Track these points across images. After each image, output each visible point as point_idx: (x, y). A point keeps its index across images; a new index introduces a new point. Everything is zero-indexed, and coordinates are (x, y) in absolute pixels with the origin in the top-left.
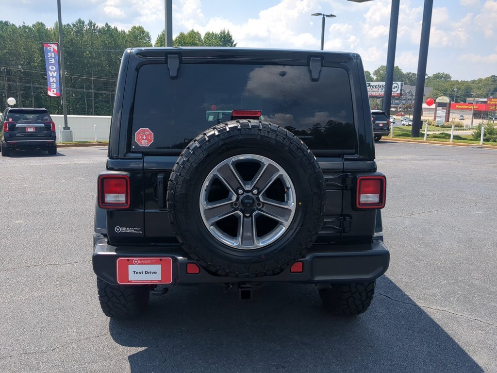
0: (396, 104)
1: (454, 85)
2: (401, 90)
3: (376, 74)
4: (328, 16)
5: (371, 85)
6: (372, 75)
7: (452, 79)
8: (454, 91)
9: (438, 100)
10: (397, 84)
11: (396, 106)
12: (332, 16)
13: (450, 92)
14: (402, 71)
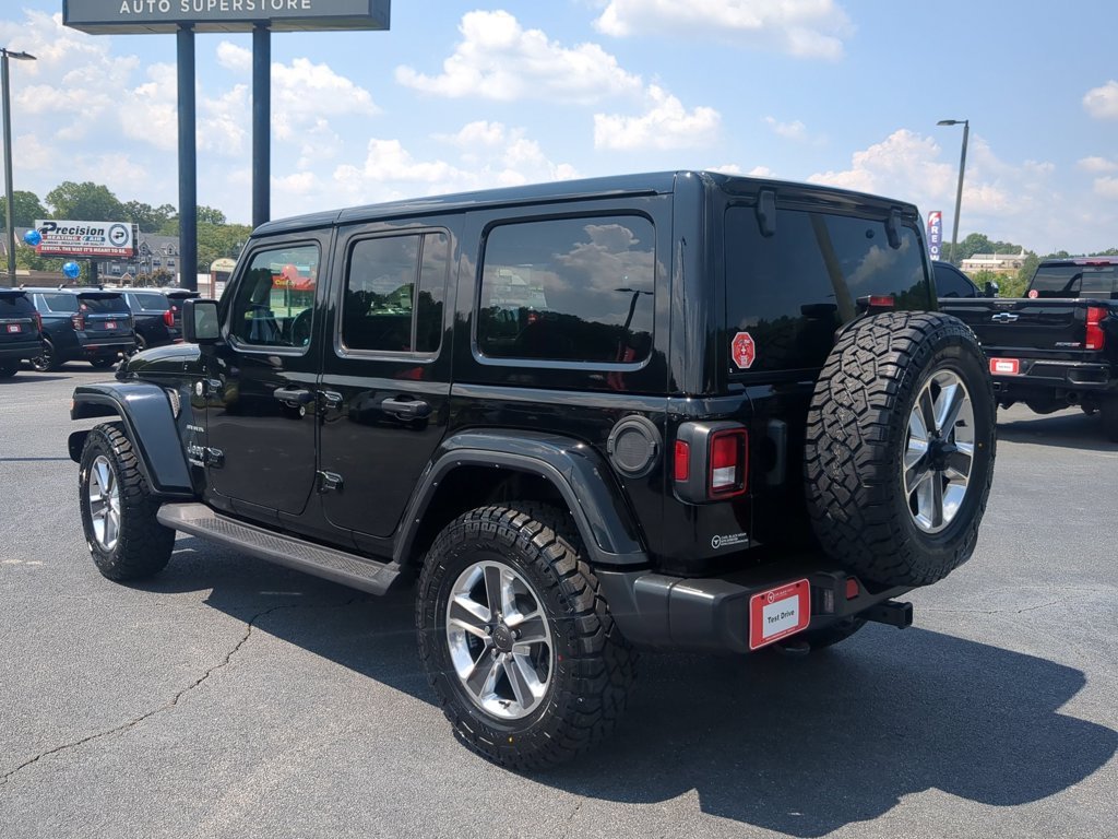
0: (115, 274)
1: (235, 234)
2: (135, 242)
3: (55, 202)
4: (15, 55)
5: (58, 226)
6: (43, 204)
7: (228, 222)
8: (237, 248)
9: (214, 267)
10: (123, 227)
11: (114, 277)
12: (25, 56)
13: (228, 249)
14: (117, 197)
